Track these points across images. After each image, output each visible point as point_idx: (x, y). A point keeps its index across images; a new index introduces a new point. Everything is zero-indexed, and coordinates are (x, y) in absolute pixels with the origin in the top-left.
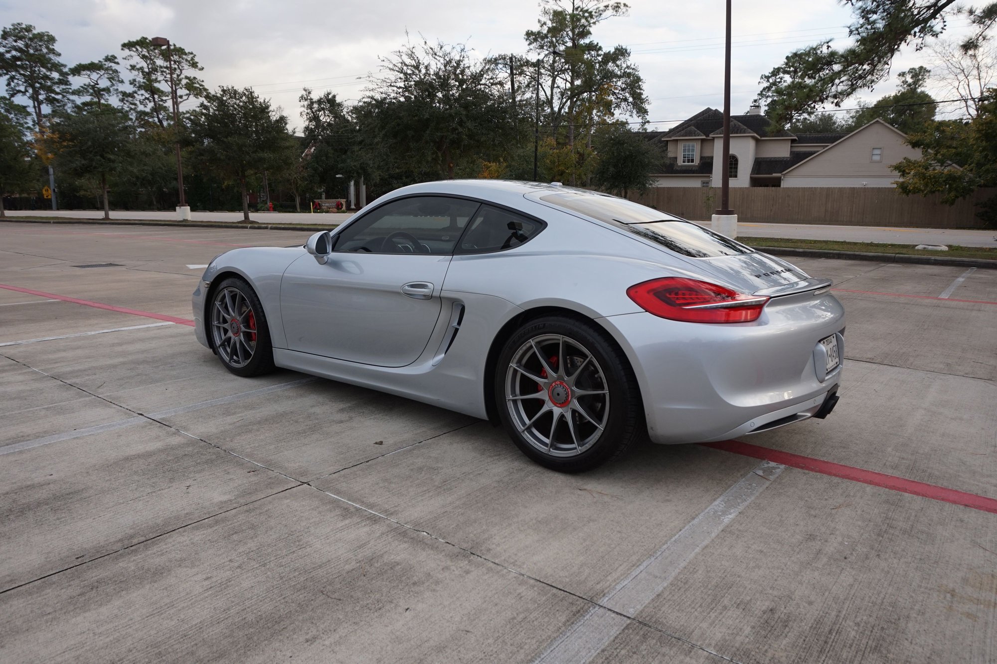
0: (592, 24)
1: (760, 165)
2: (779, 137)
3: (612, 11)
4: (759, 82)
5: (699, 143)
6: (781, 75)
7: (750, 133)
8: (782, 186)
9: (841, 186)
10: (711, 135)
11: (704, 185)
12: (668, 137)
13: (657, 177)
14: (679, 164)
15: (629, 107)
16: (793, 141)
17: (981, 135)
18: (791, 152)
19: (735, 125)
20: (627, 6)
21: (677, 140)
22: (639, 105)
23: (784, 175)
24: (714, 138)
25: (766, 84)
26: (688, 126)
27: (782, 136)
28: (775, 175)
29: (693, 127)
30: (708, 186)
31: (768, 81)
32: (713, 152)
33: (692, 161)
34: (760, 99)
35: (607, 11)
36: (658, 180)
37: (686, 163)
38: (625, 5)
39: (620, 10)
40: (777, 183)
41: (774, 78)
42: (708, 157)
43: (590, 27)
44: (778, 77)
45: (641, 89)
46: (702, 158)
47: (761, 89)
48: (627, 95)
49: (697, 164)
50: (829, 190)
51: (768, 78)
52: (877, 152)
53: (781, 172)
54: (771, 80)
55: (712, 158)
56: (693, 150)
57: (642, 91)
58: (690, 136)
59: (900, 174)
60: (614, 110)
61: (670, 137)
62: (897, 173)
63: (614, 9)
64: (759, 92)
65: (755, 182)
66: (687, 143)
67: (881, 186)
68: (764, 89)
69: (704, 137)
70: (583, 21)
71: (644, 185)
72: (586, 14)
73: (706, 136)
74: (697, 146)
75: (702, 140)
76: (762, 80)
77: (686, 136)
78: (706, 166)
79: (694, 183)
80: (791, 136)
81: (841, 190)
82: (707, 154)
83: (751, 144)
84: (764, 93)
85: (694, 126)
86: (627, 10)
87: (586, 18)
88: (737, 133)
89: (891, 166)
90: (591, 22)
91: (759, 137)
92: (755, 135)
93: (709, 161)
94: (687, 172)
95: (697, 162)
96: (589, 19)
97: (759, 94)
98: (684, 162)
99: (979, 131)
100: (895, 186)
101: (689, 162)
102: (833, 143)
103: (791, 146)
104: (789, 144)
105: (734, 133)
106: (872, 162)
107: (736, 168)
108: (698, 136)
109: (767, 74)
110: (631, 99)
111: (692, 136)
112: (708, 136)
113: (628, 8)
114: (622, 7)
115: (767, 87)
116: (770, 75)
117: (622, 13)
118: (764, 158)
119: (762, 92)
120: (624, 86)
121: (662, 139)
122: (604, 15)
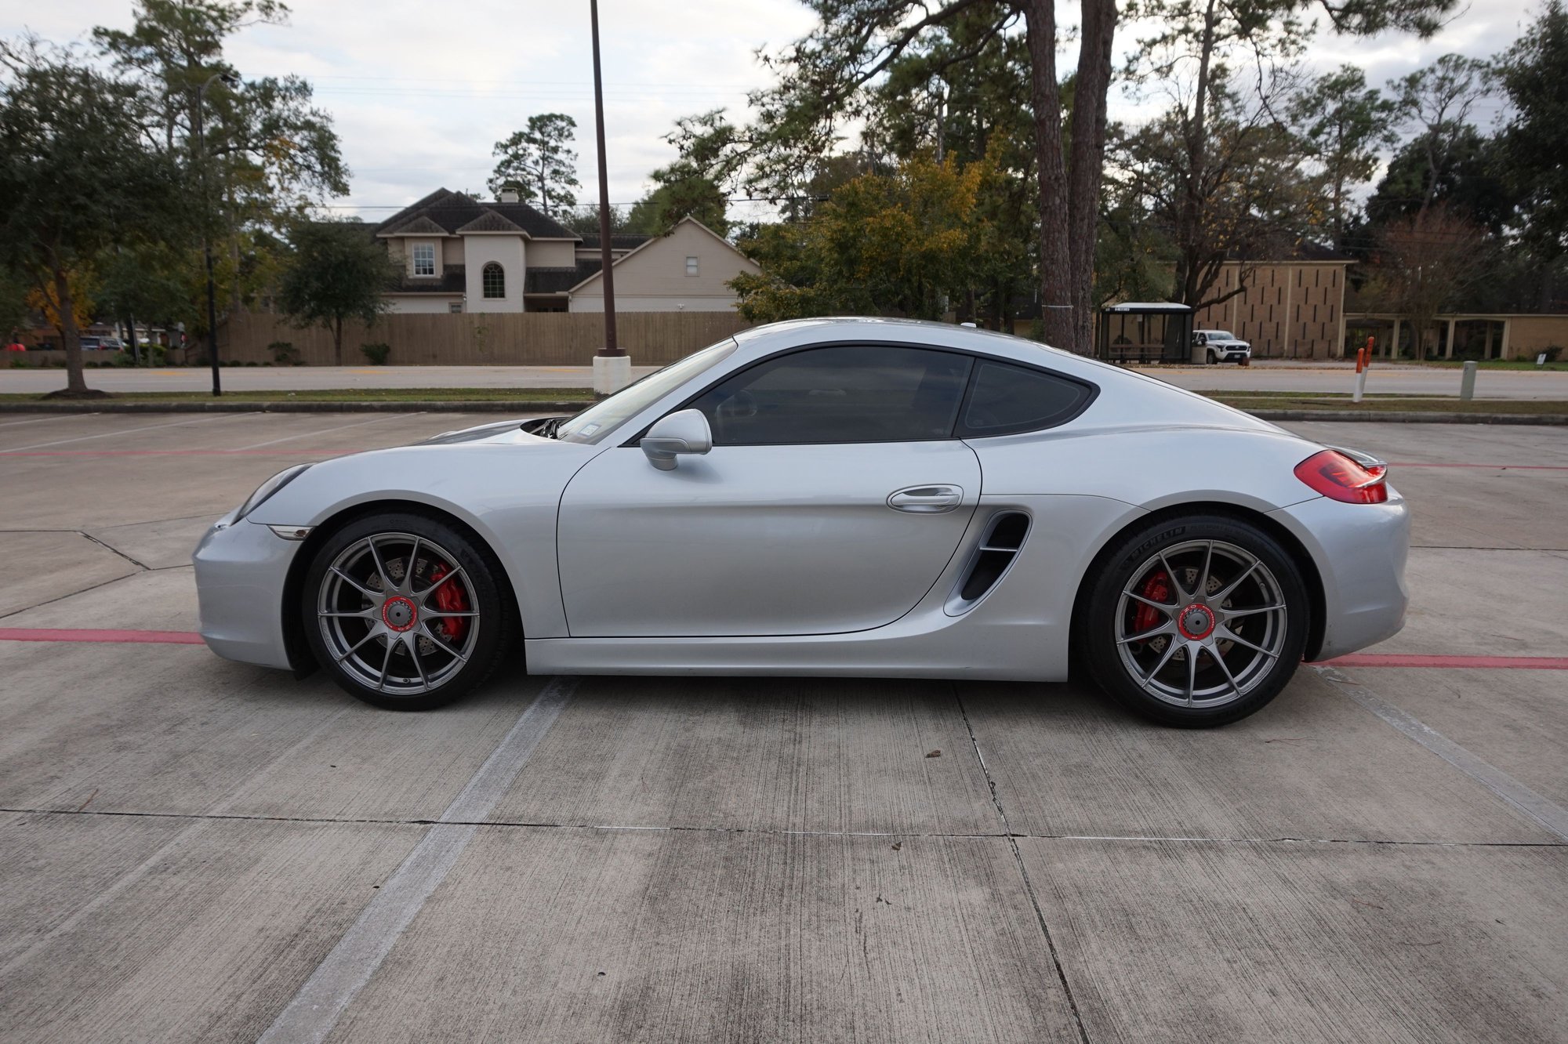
0: (225, 32)
1: (535, 278)
2: (558, 237)
3: (258, 12)
4: (494, 153)
5: (439, 244)
6: (524, 144)
7: (517, 230)
8: (570, 310)
9: (663, 310)
10: (459, 232)
11: (454, 309)
12: (387, 233)
13: (393, 297)
14: (411, 277)
15: (315, 180)
16: (577, 244)
17: (833, 245)
18: (576, 260)
19: (494, 218)
20: (286, 8)
21: (402, 239)
22: (334, 177)
23: (572, 293)
24: (462, 237)
25: (504, 157)
26: (419, 216)
27: (562, 237)
28: (559, 294)
29: (426, 218)
30: (460, 312)
31: (506, 152)
32: (464, 259)
33: (431, 272)
34: (497, 178)
35: (249, 11)
36: (393, 301)
37: (422, 276)
38: (282, 6)
39: (273, 14)
40: (562, 306)
41: (514, 148)
42: (456, 266)
43: (222, 35)
44: (519, 147)
45: (336, 151)
46: (446, 267)
47: (498, 163)
48: (313, 160)
49: (439, 277)
50: (648, 316)
51: (505, 147)
52: (692, 262)
53: (567, 289)
54: (510, 151)
55: (463, 267)
56: (430, 255)
57: (338, 155)
58: (423, 232)
59: (737, 293)
60: (290, 183)
61: (391, 232)
62: (734, 292)
63: (261, 10)
64: (496, 168)
65: (531, 305)
66: (420, 244)
67: (714, 310)
68: (502, 164)
69: (446, 234)
70: (210, 25)
71: (372, 311)
72: (214, 14)
73: (450, 233)
74: (436, 249)
75: (444, 240)
76: (497, 151)
77: (417, 231)
78: (454, 280)
79: (439, 307)
80: (574, 237)
81: (664, 315)
82: (453, 260)
83: (520, 246)
84: (503, 169)
85: (427, 215)
86: (286, 16)
87: (214, 20)
88: (498, 230)
89: (727, 283)
90: (224, 27)
91: (529, 237)
92: (525, 233)
93: (458, 271)
94: (424, 289)
95: (438, 273)
96: (219, 21)
97: (495, 171)
98: (418, 273)
99: (832, 240)
100: (736, 309)
101: (425, 272)
102: (634, 248)
103: (576, 252)
104: (573, 248)
105: (494, 230)
106: (688, 276)
107: (502, 283)
108: (437, 231)
109: (504, 142)
110: (318, 168)
111: (427, 232)
112: (454, 233)
113: (287, 12)
114: (277, 9)
115: (506, 161)
116: (508, 143)
117: (276, 19)
118: (539, 268)
119: (499, 167)
120: (305, 144)
121: (379, 235)
122: (245, 18)
